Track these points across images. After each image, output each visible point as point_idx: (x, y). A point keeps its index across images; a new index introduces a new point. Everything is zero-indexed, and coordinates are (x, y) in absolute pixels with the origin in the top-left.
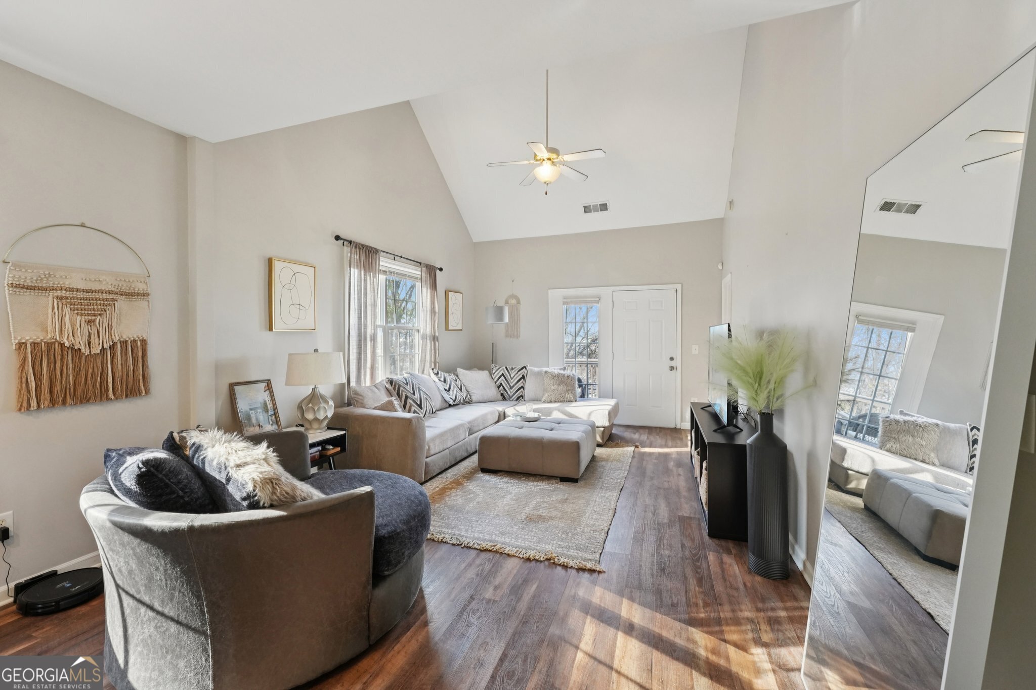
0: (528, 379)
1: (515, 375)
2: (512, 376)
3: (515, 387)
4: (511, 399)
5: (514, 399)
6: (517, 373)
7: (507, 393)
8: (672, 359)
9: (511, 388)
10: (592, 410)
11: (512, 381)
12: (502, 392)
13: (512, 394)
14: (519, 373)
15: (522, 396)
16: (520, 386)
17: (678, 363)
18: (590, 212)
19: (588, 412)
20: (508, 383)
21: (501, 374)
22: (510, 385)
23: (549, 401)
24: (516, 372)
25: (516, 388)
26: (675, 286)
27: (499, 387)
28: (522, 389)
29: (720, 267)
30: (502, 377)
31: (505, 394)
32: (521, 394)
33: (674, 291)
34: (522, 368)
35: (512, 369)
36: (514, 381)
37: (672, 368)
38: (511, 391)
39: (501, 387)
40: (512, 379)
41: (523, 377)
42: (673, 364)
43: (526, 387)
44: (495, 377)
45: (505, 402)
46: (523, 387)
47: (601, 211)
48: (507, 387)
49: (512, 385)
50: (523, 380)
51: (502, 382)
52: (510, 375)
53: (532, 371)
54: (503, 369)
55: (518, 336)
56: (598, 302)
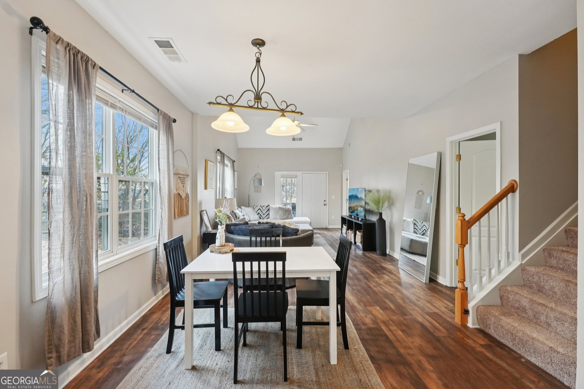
0: (270, 210)
2: (264, 209)
7: (262, 217)
8: (325, 201)
9: (264, 214)
12: (259, 216)
14: (267, 208)
16: (268, 213)
17: (327, 202)
18: (295, 140)
21: (258, 208)
22: (263, 213)
24: (266, 207)
26: (326, 172)
27: (258, 214)
29: (342, 166)
30: (259, 210)
32: (268, 217)
33: (326, 174)
34: (268, 206)
35: (263, 206)
37: (325, 205)
38: (264, 216)
39: (259, 214)
40: (264, 210)
41: (269, 210)
42: (325, 203)
43: (270, 214)
44: (256, 210)
46: (269, 214)
47: (299, 140)
49: (264, 213)
51: (259, 212)
52: (263, 209)
53: (272, 207)
54: (259, 206)
55: (260, 192)
56: (296, 178)
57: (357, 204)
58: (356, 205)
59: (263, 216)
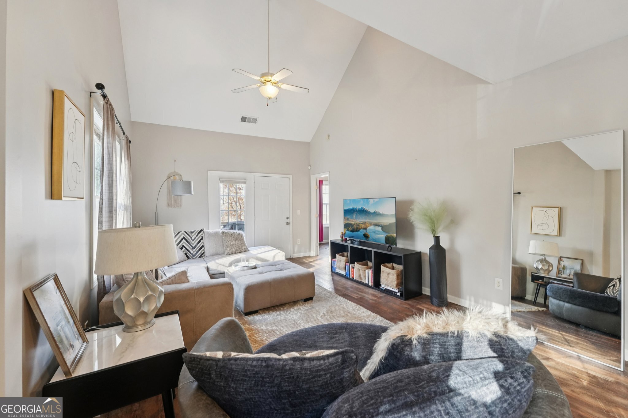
0: (206, 239)
1: (195, 238)
2: (193, 238)
3: (197, 246)
4: (194, 257)
5: (197, 257)
6: (197, 236)
8: (287, 218)
9: (193, 248)
10: (275, 253)
11: (193, 242)
12: (185, 252)
13: (195, 253)
14: (199, 235)
15: (203, 253)
16: (201, 246)
17: (291, 220)
19: (273, 255)
20: (190, 245)
21: (181, 237)
22: (192, 246)
23: (231, 253)
24: (196, 234)
25: (198, 248)
26: (288, 176)
27: (181, 249)
28: (203, 248)
29: (309, 168)
30: (184, 240)
31: (188, 254)
32: (203, 251)
33: (288, 179)
34: (200, 231)
35: (192, 233)
36: (195, 242)
37: (288, 224)
38: (194, 250)
39: (184, 249)
40: (193, 240)
41: (202, 239)
42: (288, 221)
43: (205, 246)
45: (189, 260)
46: (203, 246)
47: (252, 122)
48: (190, 248)
49: (194, 246)
50: (202, 240)
51: (184, 244)
52: (191, 238)
53: (208, 233)
54: (183, 234)
55: (180, 206)
56: (245, 183)
57: (366, 221)
58: (362, 222)
59: (192, 252)
